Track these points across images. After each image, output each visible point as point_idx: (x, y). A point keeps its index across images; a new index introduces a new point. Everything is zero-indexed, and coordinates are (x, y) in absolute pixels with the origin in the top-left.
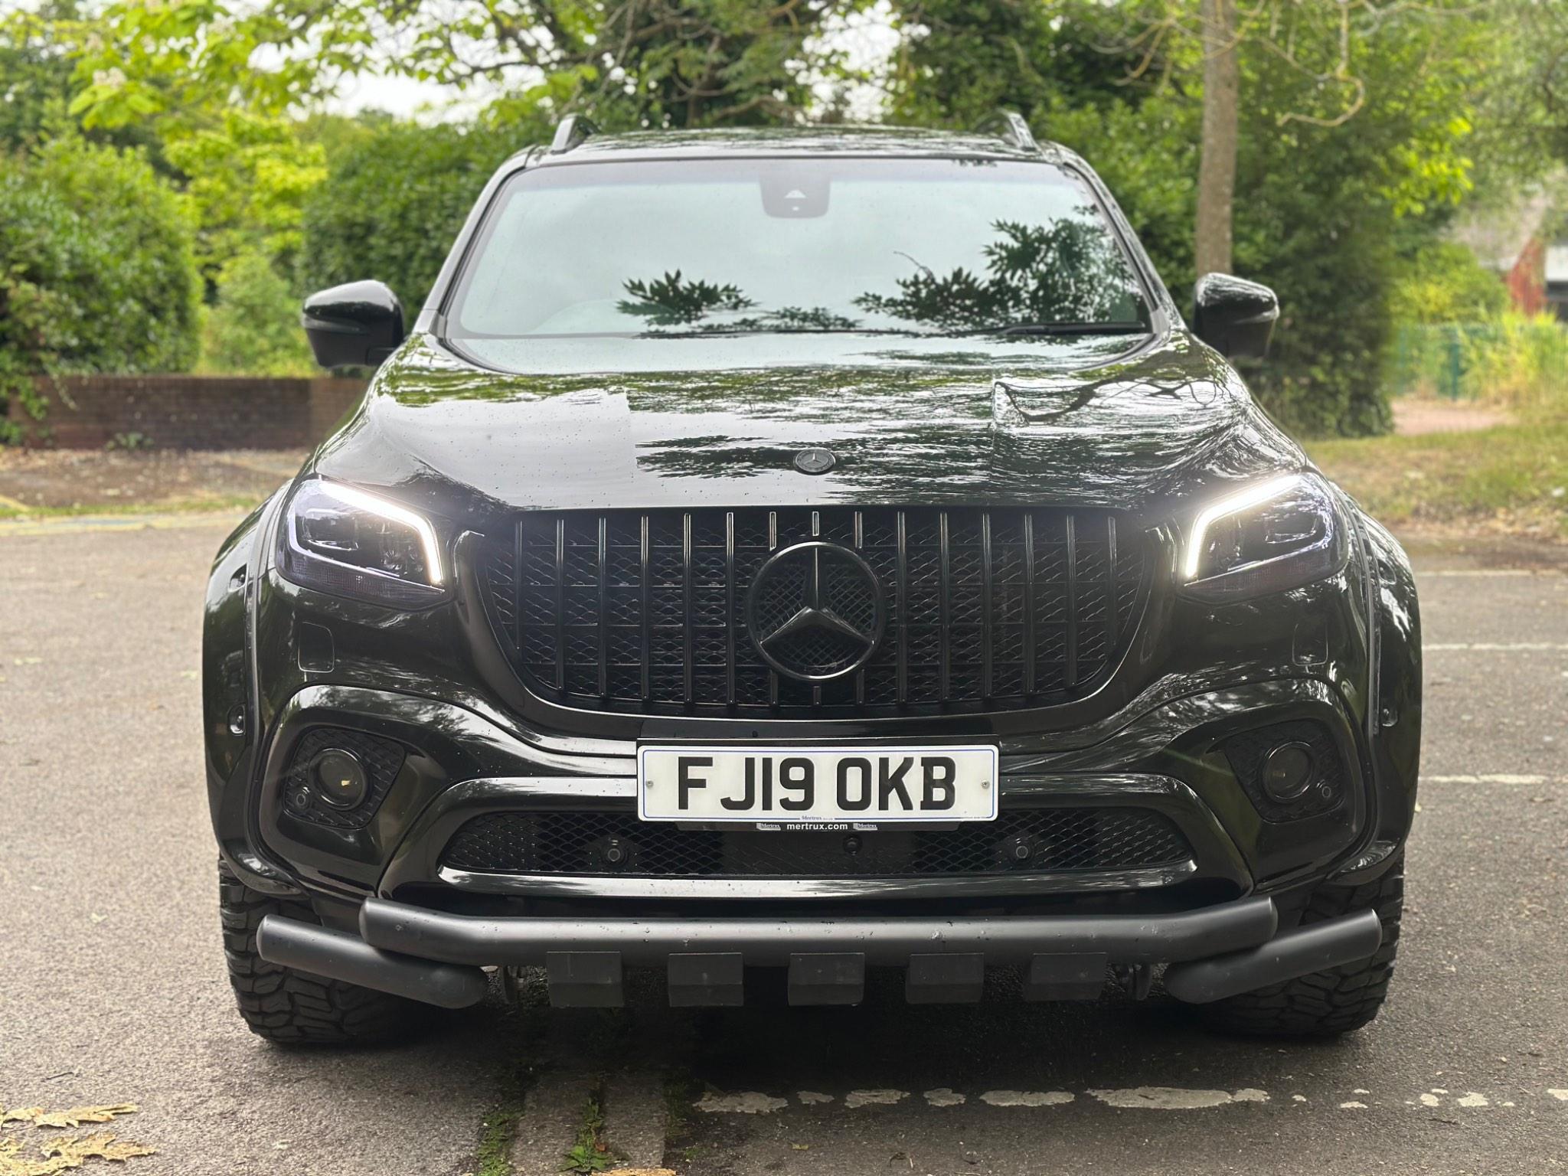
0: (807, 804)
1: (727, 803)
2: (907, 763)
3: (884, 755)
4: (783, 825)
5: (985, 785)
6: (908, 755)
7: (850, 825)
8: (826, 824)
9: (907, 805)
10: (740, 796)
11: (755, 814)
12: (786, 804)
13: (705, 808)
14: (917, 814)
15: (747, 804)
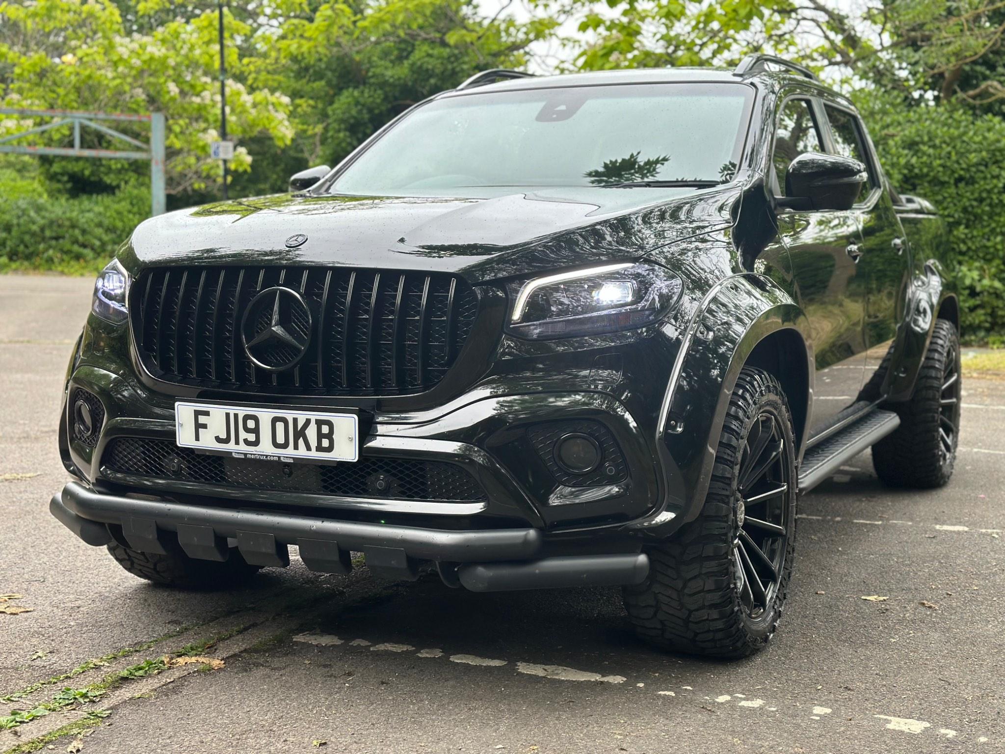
0: (256, 443)
1: (218, 439)
2: (308, 422)
3: (295, 416)
4: (245, 454)
5: (351, 439)
6: (308, 417)
7: (279, 457)
8: (267, 456)
9: (309, 448)
10: (223, 436)
11: (231, 447)
12: (247, 442)
13: (207, 442)
14: (314, 454)
15: (227, 441)
